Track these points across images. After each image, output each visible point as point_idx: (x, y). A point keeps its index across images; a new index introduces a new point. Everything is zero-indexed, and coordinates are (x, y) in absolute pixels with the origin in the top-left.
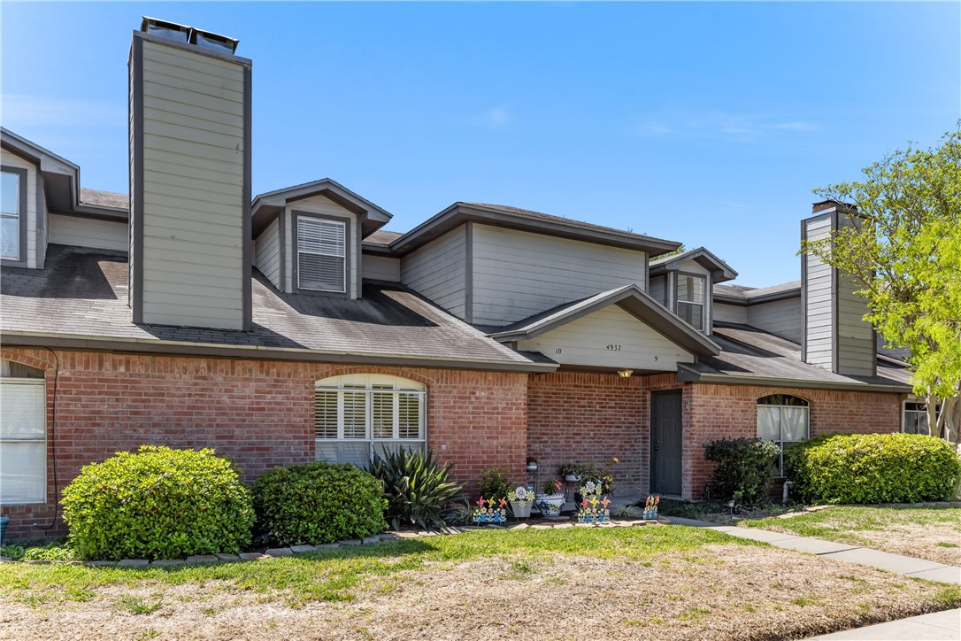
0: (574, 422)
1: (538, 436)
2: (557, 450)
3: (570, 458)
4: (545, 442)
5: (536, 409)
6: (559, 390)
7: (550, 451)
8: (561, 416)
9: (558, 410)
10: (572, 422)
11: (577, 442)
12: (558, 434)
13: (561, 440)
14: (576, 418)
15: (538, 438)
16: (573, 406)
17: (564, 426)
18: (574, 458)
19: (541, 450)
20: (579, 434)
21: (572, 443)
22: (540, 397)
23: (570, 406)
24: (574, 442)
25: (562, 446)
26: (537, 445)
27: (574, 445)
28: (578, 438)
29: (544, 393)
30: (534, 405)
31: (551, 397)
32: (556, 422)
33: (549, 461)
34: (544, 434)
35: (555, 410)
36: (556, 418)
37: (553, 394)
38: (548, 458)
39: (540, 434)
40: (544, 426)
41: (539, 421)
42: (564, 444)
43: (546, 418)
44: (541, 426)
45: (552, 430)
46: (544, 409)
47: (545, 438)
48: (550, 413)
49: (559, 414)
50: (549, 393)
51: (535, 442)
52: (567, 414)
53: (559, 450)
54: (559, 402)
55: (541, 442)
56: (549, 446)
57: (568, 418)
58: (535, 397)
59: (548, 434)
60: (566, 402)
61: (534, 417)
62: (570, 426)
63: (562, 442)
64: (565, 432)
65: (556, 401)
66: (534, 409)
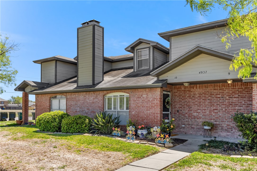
0: (214, 104)
1: (196, 110)
2: (205, 116)
3: (212, 119)
4: (199, 112)
5: (195, 100)
6: (206, 91)
7: (201, 116)
8: (207, 102)
9: (205, 100)
10: (212, 104)
11: (216, 113)
12: (205, 109)
13: (207, 112)
14: (215, 103)
15: (196, 111)
16: (213, 98)
17: (208, 106)
18: (214, 119)
19: (197, 115)
20: (217, 109)
21: (213, 113)
22: (196, 95)
23: (212, 98)
24: (214, 113)
25: (207, 114)
26: (195, 114)
27: (214, 114)
28: (216, 111)
29: (198, 93)
30: (194, 98)
31: (202, 95)
32: (204, 104)
33: (201, 120)
34: (198, 109)
35: (204, 99)
36: (204, 103)
37: (203, 93)
38: (201, 119)
39: (197, 109)
40: (198, 106)
41: (196, 104)
42: (209, 113)
43: (199, 103)
44: (197, 106)
45: (202, 108)
46: (198, 100)
47: (199, 111)
48: (202, 101)
49: (206, 101)
50: (201, 93)
51: (194, 112)
52: (210, 101)
53: (206, 116)
54: (206, 96)
55: (197, 112)
56: (201, 114)
57: (210, 103)
58: (195, 95)
59: (201, 109)
60: (210, 96)
61: (194, 103)
62: (212, 106)
63: (208, 112)
64: (209, 109)
65: (204, 96)
66: (194, 100)
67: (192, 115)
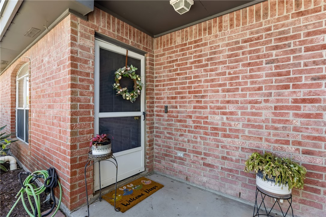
0: (299, 79)
1: (219, 104)
2: (253, 126)
3: (287, 142)
4: (232, 113)
5: (216, 69)
6: (257, 32)
7: (240, 127)
8: (263, 73)
9: (256, 64)
10: (291, 80)
11: (308, 116)
12: (256, 102)
13: (264, 112)
14: (301, 72)
15: (219, 108)
16: (293, 51)
17: (271, 87)
18: (299, 143)
19: (224, 124)
20: (312, 101)
21: (291, 118)
22: (221, 52)
23: (286, 53)
24: (296, 115)
25: (267, 120)
26: (218, 117)
27: (298, 122)
28: (307, 108)
29: (228, 45)
30: (212, 64)
31: (240, 48)
32: (252, 83)
33: (238, 142)
34: (228, 102)
35: (249, 64)
36: (251, 77)
37: (245, 41)
38: (237, 137)
39: (222, 102)
40: (228, 91)
41: (220, 85)
42: (271, 117)
43: (232, 79)
44: (223, 91)
45: (244, 96)
46: (228, 67)
47: (231, 108)
48: (241, 72)
49: (259, 70)
50: (237, 43)
51: (214, 113)
52: (277, 67)
53: (260, 127)
54: (258, 51)
55: (224, 114)
56: (238, 120)
57: (279, 74)
58: (215, 53)
59: (237, 102)
60: (277, 47)
61: (212, 80)
62: (287, 87)
63: (267, 114)
64: (272, 98)
65: (250, 52)
66: (211, 70)
67: (206, 123)
